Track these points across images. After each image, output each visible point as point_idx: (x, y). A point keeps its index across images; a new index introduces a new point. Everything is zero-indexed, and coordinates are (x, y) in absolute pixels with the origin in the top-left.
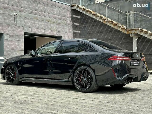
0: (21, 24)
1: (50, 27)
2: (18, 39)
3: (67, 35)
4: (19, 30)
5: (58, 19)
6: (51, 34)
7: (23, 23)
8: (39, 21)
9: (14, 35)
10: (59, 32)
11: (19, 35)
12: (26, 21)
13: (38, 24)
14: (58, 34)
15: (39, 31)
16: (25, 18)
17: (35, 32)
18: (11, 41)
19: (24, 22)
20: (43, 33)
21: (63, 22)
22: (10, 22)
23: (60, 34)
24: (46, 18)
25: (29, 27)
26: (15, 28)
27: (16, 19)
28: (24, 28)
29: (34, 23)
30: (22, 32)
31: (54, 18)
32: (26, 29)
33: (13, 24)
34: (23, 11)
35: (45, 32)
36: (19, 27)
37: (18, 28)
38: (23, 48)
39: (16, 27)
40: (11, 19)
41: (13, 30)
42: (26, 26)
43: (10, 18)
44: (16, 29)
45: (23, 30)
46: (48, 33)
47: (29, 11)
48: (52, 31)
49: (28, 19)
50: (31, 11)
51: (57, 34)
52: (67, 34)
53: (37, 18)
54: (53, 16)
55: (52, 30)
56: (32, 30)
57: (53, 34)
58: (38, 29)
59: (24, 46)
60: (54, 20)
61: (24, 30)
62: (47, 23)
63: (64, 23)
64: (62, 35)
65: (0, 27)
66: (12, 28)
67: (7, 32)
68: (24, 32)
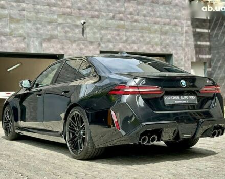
0: (94, 38)
1: (148, 40)
3: (182, 51)
4: (91, 47)
5: (165, 24)
7: (98, 36)
8: (127, 30)
10: (165, 47)
14: (163, 51)
17: (120, 49)
20: (135, 50)
21: (174, 29)
22: (75, 35)
23: (167, 50)
24: (141, 25)
27: (85, 31)
28: (99, 44)
29: (118, 35)
31: (155, 23)
32: (103, 45)
33: (79, 39)
34: (98, 17)
35: (138, 49)
36: (91, 43)
37: (89, 45)
40: (77, 30)
42: (103, 41)
43: (75, 30)
45: (98, 47)
46: (144, 50)
47: (108, 15)
48: (153, 46)
49: (107, 28)
50: (111, 15)
52: (183, 49)
53: (123, 26)
54: (154, 19)
55: (152, 44)
56: (114, 46)
57: (155, 50)
58: (125, 44)
60: (156, 27)
61: (100, 47)
62: (142, 32)
63: (177, 30)
64: (173, 52)
65: (59, 46)
66: (79, 45)
67: (70, 52)
68: (100, 51)
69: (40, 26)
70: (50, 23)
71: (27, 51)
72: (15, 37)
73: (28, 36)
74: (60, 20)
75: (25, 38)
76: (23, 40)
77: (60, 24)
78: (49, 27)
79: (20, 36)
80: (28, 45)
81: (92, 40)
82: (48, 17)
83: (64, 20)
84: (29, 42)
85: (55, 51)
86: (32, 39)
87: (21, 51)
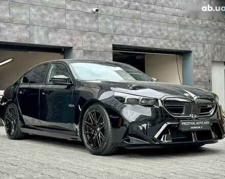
0: (107, 29)
1: (166, 34)
3: (202, 48)
4: (103, 40)
6: (168, 46)
7: (111, 27)
8: (143, 21)
9: (94, 49)
10: (184, 43)
11: (102, 50)
12: (116, 22)
13: (142, 28)
14: (182, 47)
15: (144, 41)
16: (115, 18)
17: (135, 43)
19: (114, 25)
20: (152, 45)
22: (85, 25)
23: (186, 47)
24: (158, 16)
25: (123, 34)
26: (95, 36)
27: (97, 21)
28: (112, 37)
29: (134, 27)
30: (109, 44)
31: (174, 15)
32: (116, 38)
33: (90, 30)
34: (111, 5)
36: (103, 35)
37: (100, 37)
39: (97, 34)
41: (92, 42)
42: (117, 33)
43: (86, 18)
44: (96, 39)
45: (111, 40)
46: (161, 46)
47: (122, 3)
48: (171, 41)
49: (121, 18)
50: (126, 3)
51: (180, 45)
52: (204, 46)
53: (139, 18)
54: (173, 10)
55: (170, 38)
56: (128, 40)
57: (173, 45)
58: (141, 38)
60: (175, 19)
61: (113, 41)
62: (159, 25)
64: (193, 49)
65: (67, 37)
66: (89, 37)
67: (80, 45)
68: (113, 45)
69: (46, 12)
70: (57, 9)
72: (16, 24)
73: (32, 24)
74: (69, 7)
77: (68, 11)
78: (56, 14)
79: (23, 23)
80: (31, 35)
81: (104, 32)
83: (73, 7)
84: (33, 31)
85: (62, 42)
86: (36, 28)
87: (23, 42)
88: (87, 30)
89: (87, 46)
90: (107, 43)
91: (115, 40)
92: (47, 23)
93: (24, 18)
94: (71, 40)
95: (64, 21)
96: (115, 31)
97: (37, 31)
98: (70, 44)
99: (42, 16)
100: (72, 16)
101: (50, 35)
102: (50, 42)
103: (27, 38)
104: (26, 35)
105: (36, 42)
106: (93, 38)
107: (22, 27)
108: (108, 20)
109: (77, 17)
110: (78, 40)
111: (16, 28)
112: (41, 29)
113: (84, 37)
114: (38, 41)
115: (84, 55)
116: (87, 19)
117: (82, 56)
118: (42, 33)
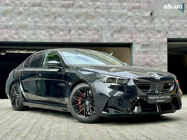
0: (162, 27)
2: (156, 50)
4: (159, 36)
9: (150, 43)
11: (158, 43)
12: (171, 21)
16: (170, 18)
18: (146, 52)
19: (169, 23)
22: (143, 26)
25: (178, 29)
26: (151, 33)
27: (153, 22)
28: (167, 33)
30: (164, 38)
32: (171, 33)
33: (147, 29)
36: (159, 32)
37: (156, 33)
38: (167, 61)
39: (154, 32)
44: (153, 35)
45: (166, 35)
49: (176, 18)
56: (182, 34)
59: (167, 59)
61: (168, 35)
65: (128, 36)
66: (146, 34)
67: (138, 41)
68: (168, 38)
69: (112, 20)
70: (120, 16)
71: (100, 42)
72: (90, 30)
73: (102, 29)
74: (130, 14)
75: (98, 31)
76: (97, 32)
77: (129, 17)
78: (120, 20)
79: (95, 29)
80: (101, 36)
81: (161, 29)
82: (119, 12)
83: (133, 14)
84: (102, 34)
85: (124, 40)
86: (104, 31)
87: (95, 42)
88: (145, 29)
89: (145, 41)
90: (162, 37)
91: (170, 35)
92: (112, 27)
93: (95, 26)
94: (132, 38)
95: (126, 24)
96: (169, 28)
97: (105, 33)
98: (130, 41)
99: (109, 22)
100: (133, 20)
101: (115, 36)
102: (114, 40)
103: (97, 39)
104: (97, 37)
105: (104, 41)
106: (150, 35)
107: (94, 32)
108: (163, 20)
109: (136, 21)
110: (137, 37)
111: (90, 33)
112: (108, 32)
113: (142, 35)
114: (106, 40)
115: (142, 48)
116: (145, 21)
117: (141, 49)
118: (108, 35)
